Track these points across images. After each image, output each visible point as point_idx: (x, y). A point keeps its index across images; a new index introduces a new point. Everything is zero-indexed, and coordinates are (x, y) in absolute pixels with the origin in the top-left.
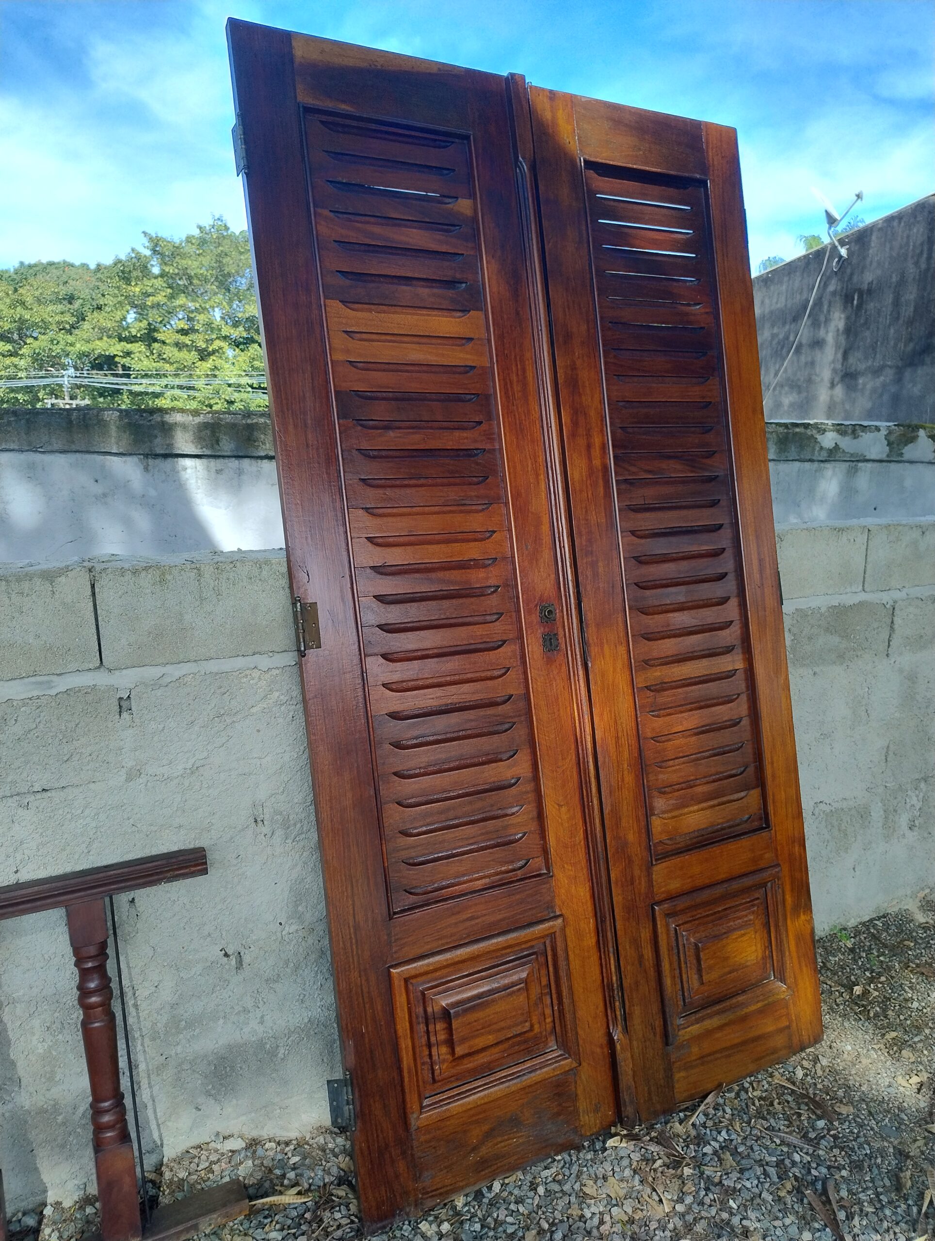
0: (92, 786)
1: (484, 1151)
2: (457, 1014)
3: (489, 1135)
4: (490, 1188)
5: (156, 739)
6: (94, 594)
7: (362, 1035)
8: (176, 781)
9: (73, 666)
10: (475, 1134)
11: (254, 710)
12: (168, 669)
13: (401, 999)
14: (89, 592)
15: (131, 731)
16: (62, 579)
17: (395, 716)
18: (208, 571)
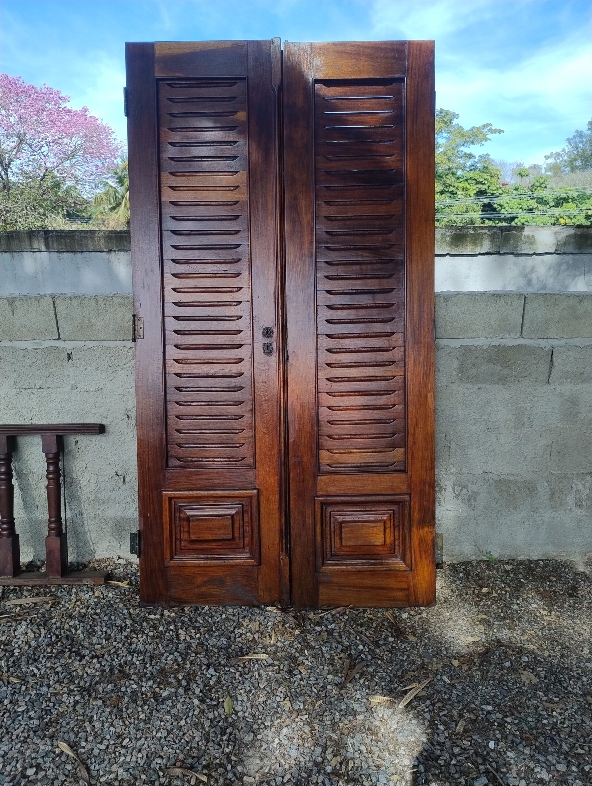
0: (58, 389)
1: (203, 589)
2: (193, 520)
3: (206, 583)
4: (203, 609)
5: (83, 373)
6: (55, 307)
7: (148, 517)
8: (92, 393)
9: (48, 338)
10: (199, 580)
11: (125, 366)
12: (87, 343)
13: (166, 506)
14: (52, 306)
15: (72, 368)
16: (42, 300)
17: (178, 375)
18: (101, 300)
